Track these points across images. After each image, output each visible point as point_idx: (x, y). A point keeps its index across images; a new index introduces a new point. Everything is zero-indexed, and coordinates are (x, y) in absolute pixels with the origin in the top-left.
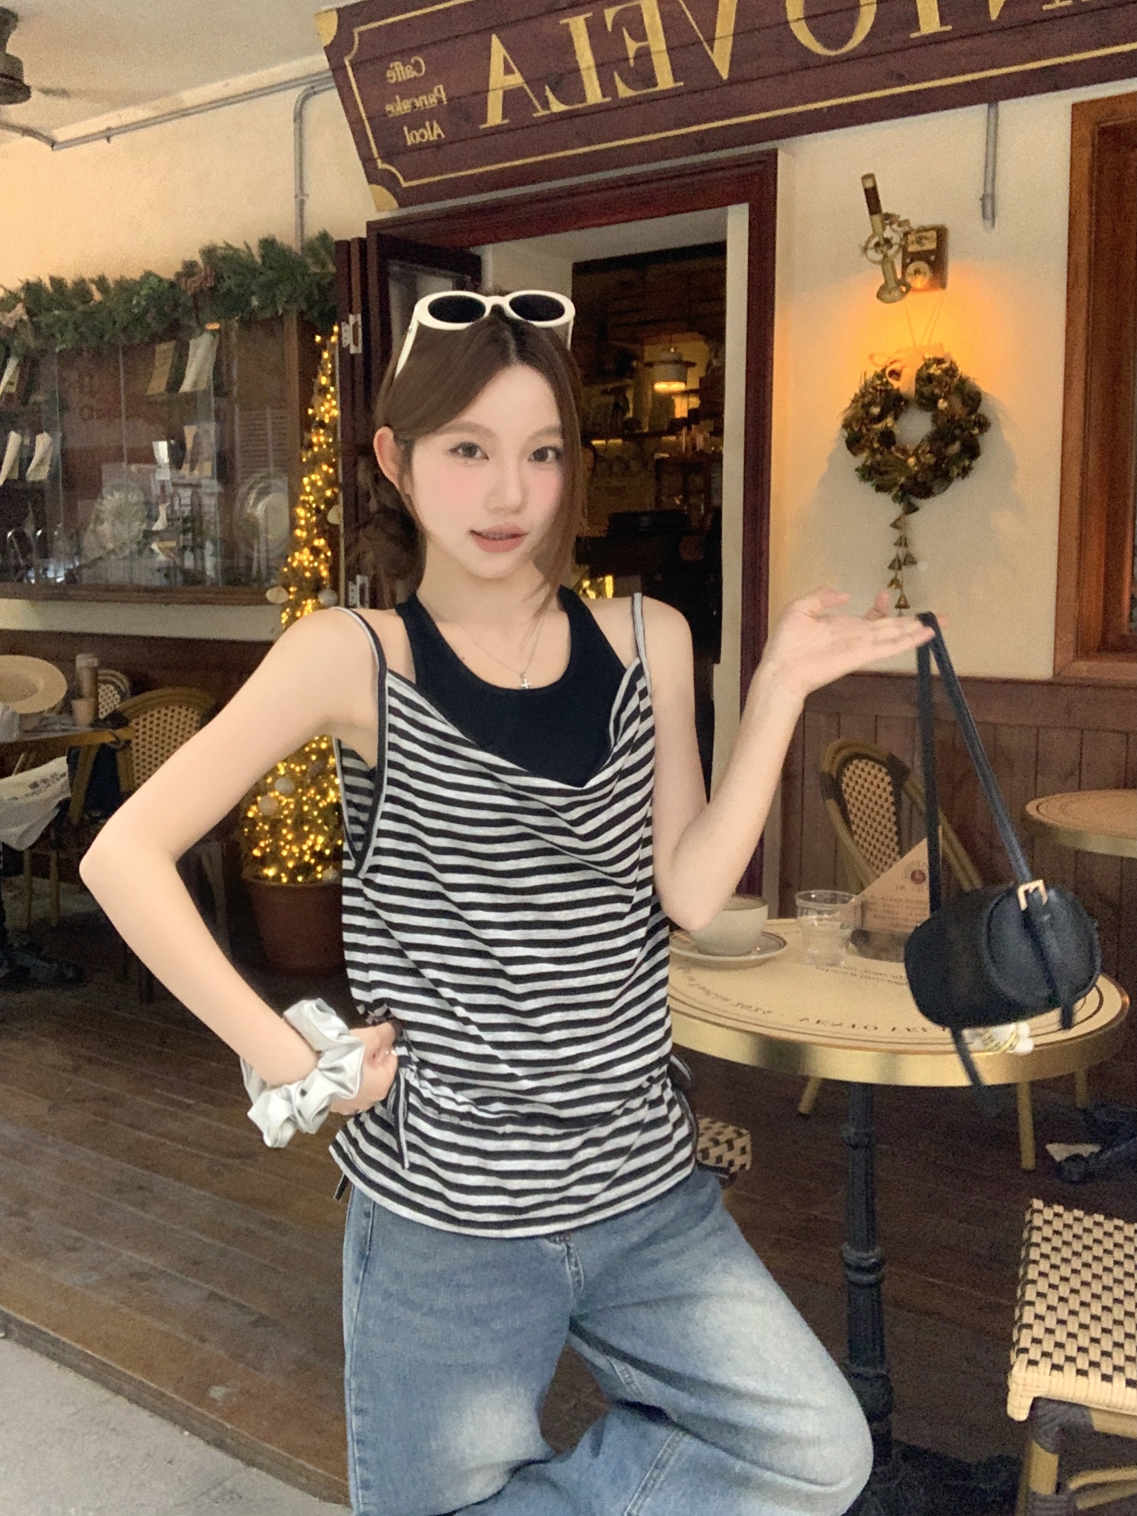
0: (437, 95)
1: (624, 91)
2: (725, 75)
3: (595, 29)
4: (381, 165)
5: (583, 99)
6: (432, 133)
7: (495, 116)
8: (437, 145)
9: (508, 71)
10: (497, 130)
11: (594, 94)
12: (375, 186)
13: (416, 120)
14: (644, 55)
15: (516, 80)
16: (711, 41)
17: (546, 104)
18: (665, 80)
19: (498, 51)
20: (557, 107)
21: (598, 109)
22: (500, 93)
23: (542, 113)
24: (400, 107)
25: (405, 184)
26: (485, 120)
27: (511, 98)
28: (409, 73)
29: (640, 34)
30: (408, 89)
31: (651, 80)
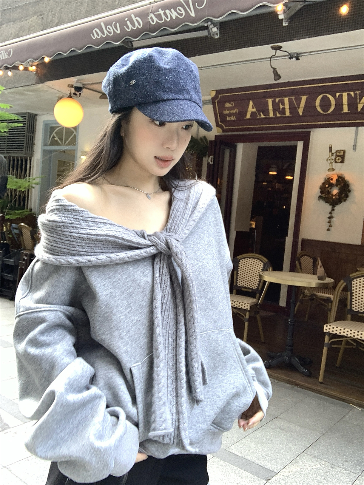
0: (236, 111)
1: (278, 115)
2: (301, 114)
3: (274, 102)
4: (220, 123)
5: (269, 115)
6: (233, 118)
7: (248, 116)
8: (234, 121)
9: (253, 108)
10: (248, 119)
11: (271, 115)
12: (218, 128)
13: (230, 115)
14: (284, 109)
15: (254, 110)
16: (299, 107)
17: (260, 115)
18: (288, 114)
19: (251, 103)
20: (263, 116)
21: (271, 118)
22: (250, 112)
23: (259, 117)
24: (227, 112)
25: (225, 128)
26: (246, 117)
27: (253, 114)
28: (230, 105)
29: (283, 104)
30: (229, 109)
31: (285, 114)
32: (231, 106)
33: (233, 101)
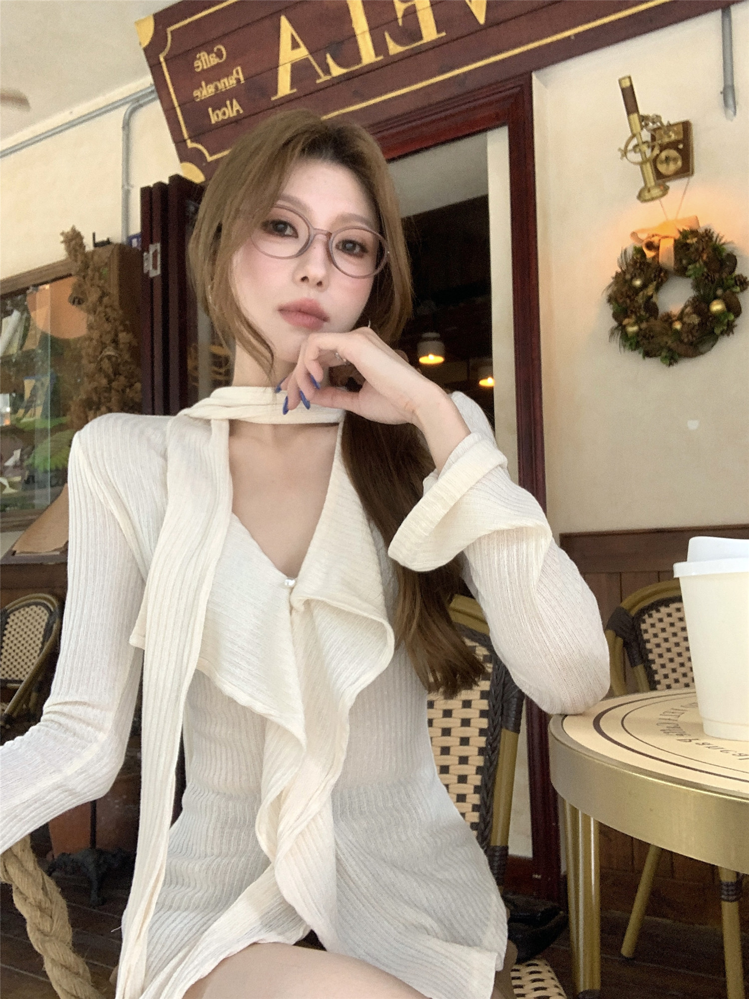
0: (238, 75)
1: (394, 48)
2: (481, 20)
4: (190, 144)
5: (359, 59)
6: (233, 110)
7: (284, 87)
8: (235, 121)
9: (295, 46)
10: (288, 100)
11: (368, 55)
12: (185, 162)
13: (218, 101)
14: (411, 13)
15: (302, 52)
17: (327, 71)
18: (429, 32)
19: (286, 28)
20: (337, 71)
21: (372, 69)
22: (289, 67)
23: (324, 78)
24: (206, 91)
25: (209, 158)
26: (276, 92)
27: (299, 70)
28: (213, 60)
30: (212, 74)
31: (418, 35)
32: (217, 61)
33: (219, 39)
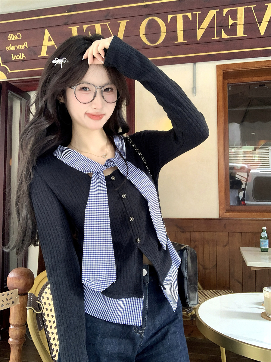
0: (25, 45)
3: (80, 31)
4: (2, 65)
6: (22, 57)
7: (44, 53)
8: (23, 61)
9: (50, 40)
10: (44, 58)
13: (16, 52)
15: (52, 43)
19: (47, 34)
22: (47, 47)
24: (11, 48)
25: (10, 72)
26: (40, 54)
27: (50, 48)
30: (14, 43)
32: (17, 38)
33: (19, 31)
